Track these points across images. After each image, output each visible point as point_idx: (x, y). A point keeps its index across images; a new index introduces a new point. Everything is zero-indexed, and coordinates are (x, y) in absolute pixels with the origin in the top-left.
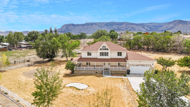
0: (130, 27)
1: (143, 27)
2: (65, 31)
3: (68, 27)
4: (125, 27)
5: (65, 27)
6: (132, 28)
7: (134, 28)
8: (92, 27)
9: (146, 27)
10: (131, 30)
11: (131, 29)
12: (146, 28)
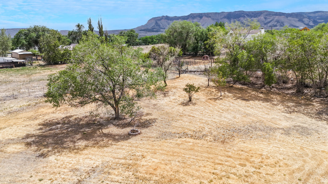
0: (273, 20)
1: (301, 21)
2: (153, 29)
3: (159, 22)
4: (264, 19)
5: (154, 22)
6: (278, 21)
7: (282, 23)
8: (202, 20)
9: (306, 20)
10: (276, 26)
11: (275, 23)
12: (307, 22)
